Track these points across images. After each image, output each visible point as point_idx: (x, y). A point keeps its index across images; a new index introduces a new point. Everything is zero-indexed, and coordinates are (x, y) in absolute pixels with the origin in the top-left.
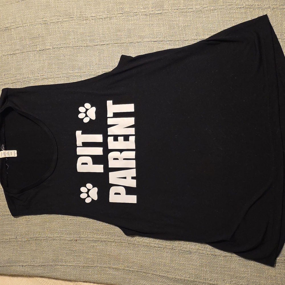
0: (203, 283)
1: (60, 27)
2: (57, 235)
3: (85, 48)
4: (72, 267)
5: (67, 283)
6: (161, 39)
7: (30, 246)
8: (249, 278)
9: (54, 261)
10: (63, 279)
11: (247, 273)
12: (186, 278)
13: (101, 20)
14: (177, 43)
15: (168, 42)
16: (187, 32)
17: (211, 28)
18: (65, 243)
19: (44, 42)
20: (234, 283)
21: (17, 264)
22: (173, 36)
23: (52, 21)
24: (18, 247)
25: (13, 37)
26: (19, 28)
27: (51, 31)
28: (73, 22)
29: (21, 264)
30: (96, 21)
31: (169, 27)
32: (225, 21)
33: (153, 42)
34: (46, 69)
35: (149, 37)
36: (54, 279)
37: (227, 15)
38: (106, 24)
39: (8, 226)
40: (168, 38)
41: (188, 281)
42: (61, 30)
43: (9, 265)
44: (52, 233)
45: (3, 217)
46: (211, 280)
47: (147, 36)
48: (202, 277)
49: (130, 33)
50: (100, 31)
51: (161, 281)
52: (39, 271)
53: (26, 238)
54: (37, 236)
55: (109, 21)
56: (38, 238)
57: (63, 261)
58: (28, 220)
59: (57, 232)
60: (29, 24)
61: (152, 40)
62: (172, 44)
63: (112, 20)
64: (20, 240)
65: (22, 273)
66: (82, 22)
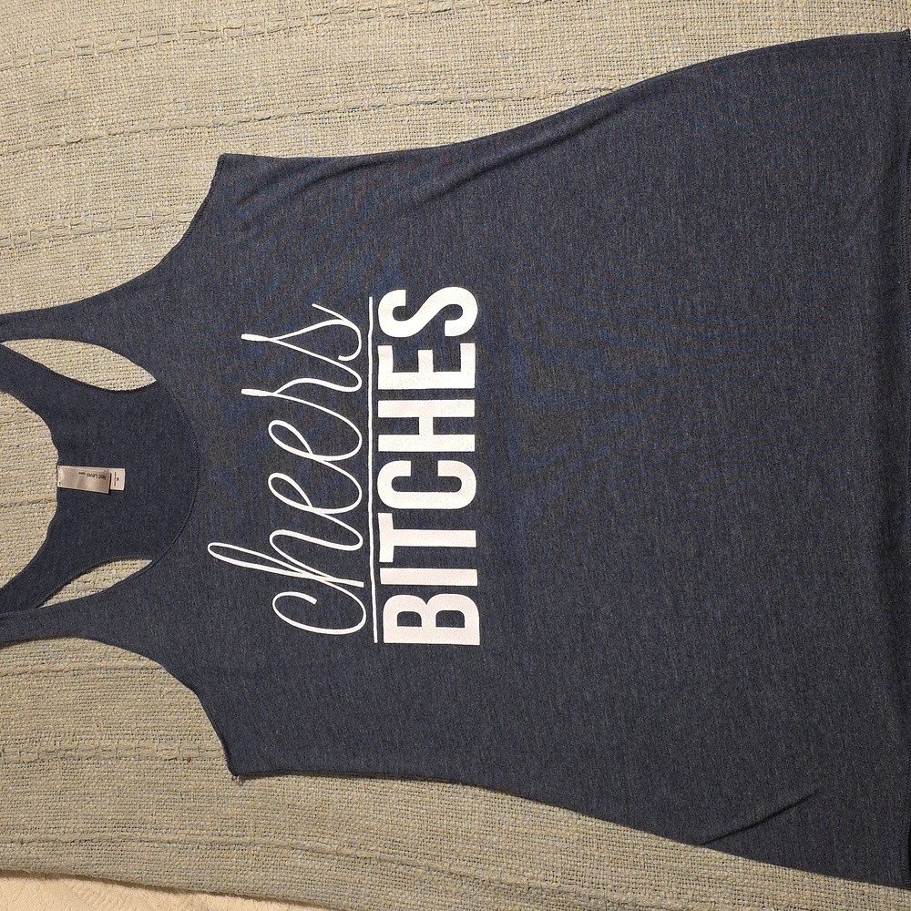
0: (590, 899)
1: (129, 64)
2: (129, 743)
3: (210, 130)
4: (175, 845)
5: (162, 896)
6: (449, 96)
7: (47, 776)
8: (738, 880)
9: (118, 825)
10: (148, 884)
11: (732, 864)
12: (533, 883)
13: (259, 40)
14: (501, 108)
15: (471, 105)
16: (531, 71)
17: (611, 56)
18: (154, 767)
19: (81, 117)
20: (690, 896)
21: (5, 837)
22: (487, 83)
23: (105, 47)
24: (9, 781)
26: (5, 72)
27: (101, 81)
28: (172, 46)
29: (17, 836)
30: (244, 41)
31: (475, 54)
32: (657, 31)
33: (422, 106)
34: (88, 204)
35: (411, 89)
36: (121, 883)
37: (661, 8)
38: (275, 52)
40: (469, 89)
41: (540, 891)
42: (134, 76)
44: (113, 737)
46: (614, 889)
47: (403, 85)
48: (587, 879)
49: (349, 77)
50: (255, 76)
51: (454, 890)
52: (71, 859)
53: (34, 753)
54: (66, 744)
55: (284, 42)
56: (69, 752)
57: (148, 826)
58: (39, 693)
59: (130, 732)
60: (33, 61)
61: (421, 98)
62: (484, 109)
63: (293, 38)
64: (15, 758)
65: (21, 866)
66: (201, 46)
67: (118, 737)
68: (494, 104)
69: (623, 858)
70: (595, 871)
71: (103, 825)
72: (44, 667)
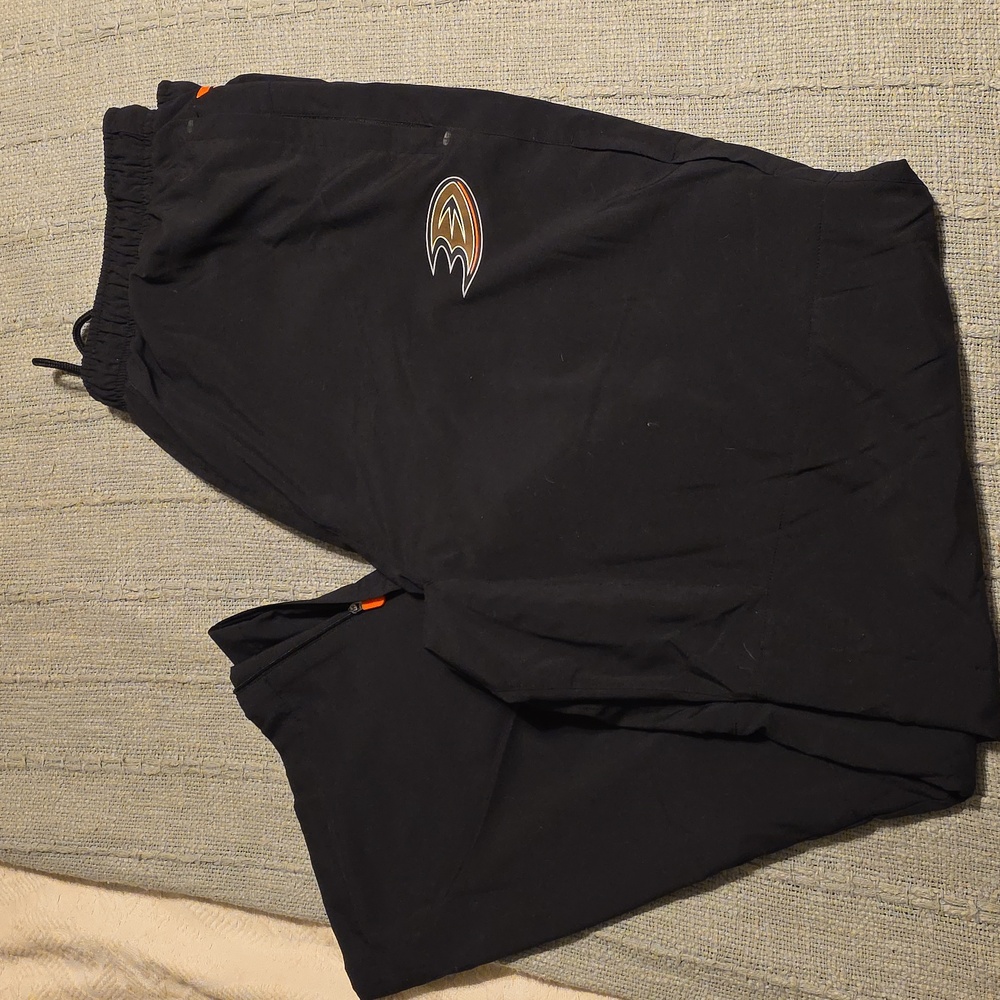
0: (748, 979)
1: (286, 33)
2: (257, 765)
4: (300, 876)
6: (630, 89)
7: (169, 791)
8: (913, 976)
9: (242, 849)
11: (908, 958)
12: (685, 956)
13: (425, 11)
14: (686, 107)
15: (653, 101)
16: (723, 65)
17: (814, 50)
18: (282, 792)
20: (859, 989)
21: (122, 851)
22: (673, 78)
23: (260, 11)
24: (128, 793)
25: (128, 65)
26: (150, 31)
27: (255, 49)
28: (332, 15)
29: (135, 851)
30: (408, 12)
31: (662, 45)
33: (599, 100)
35: (589, 80)
36: (242, 908)
38: (443, 28)
39: (96, 720)
40: (653, 83)
41: (693, 965)
42: (290, 46)
43: (95, 849)
44: (240, 756)
45: (82, 688)
46: (775, 971)
47: (581, 75)
48: (745, 958)
49: (522, 64)
50: (420, 54)
51: (598, 955)
52: (192, 879)
53: (156, 766)
54: (190, 760)
55: (453, 16)
56: (193, 769)
57: (274, 853)
58: (163, 704)
59: (258, 752)
60: (181, 20)
61: (598, 90)
62: (668, 106)
63: (463, 13)
64: (136, 768)
65: (138, 883)
66: (362, 15)
67: (245, 756)
68: (679, 102)
69: (786, 938)
70: (754, 951)
71: (226, 848)
72: (169, 677)
